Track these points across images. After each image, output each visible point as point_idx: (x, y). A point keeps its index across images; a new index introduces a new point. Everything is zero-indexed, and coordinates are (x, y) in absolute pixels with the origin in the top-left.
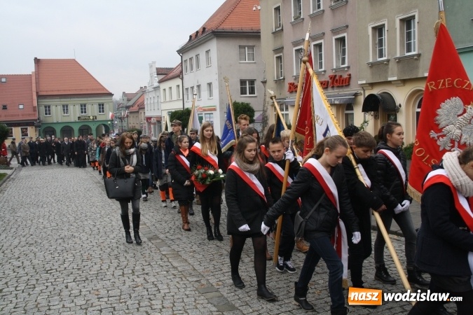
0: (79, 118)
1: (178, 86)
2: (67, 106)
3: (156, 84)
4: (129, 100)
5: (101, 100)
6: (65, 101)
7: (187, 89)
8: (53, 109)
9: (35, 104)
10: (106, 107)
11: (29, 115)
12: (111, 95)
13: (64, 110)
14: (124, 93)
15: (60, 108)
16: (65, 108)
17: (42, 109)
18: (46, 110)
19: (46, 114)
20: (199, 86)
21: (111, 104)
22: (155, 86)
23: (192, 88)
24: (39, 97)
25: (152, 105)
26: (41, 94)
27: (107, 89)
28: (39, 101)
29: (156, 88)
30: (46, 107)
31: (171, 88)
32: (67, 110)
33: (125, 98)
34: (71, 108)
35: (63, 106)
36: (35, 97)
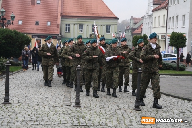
0: (90, 35)
1: (164, 15)
2: (82, 25)
3: (151, 13)
4: (135, 24)
5: (109, 22)
6: (81, 22)
7: (170, 18)
8: (72, 27)
9: (59, 22)
10: (112, 28)
11: (54, 30)
12: (117, 19)
13: (80, 28)
14: (132, 17)
15: (77, 27)
16: (81, 27)
17: (64, 26)
18: (66, 28)
19: (66, 30)
20: (177, 16)
21: (116, 26)
22: (150, 14)
23: (173, 17)
24: (63, 17)
25: (147, 29)
26: (64, 14)
27: (114, 14)
28: (62, 20)
29: (151, 16)
30: (66, 25)
31: (159, 16)
32: (82, 28)
33: (133, 22)
34: (85, 27)
35: (80, 25)
36: (59, 17)
